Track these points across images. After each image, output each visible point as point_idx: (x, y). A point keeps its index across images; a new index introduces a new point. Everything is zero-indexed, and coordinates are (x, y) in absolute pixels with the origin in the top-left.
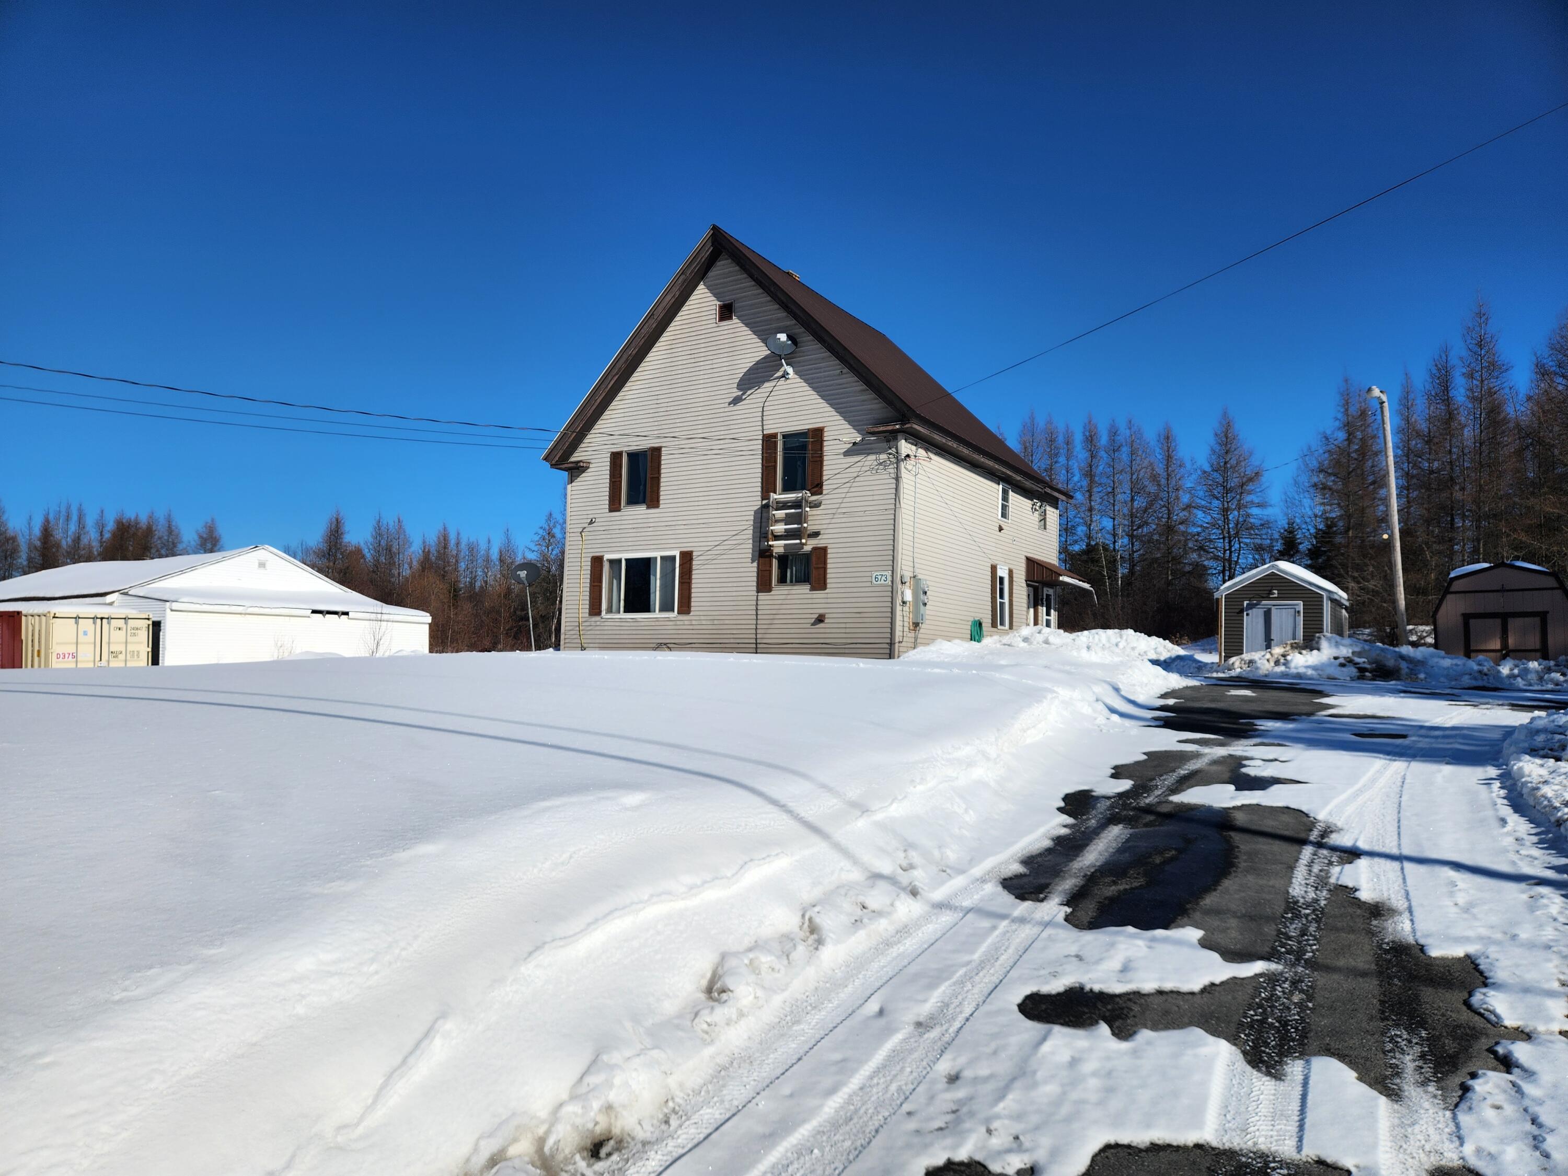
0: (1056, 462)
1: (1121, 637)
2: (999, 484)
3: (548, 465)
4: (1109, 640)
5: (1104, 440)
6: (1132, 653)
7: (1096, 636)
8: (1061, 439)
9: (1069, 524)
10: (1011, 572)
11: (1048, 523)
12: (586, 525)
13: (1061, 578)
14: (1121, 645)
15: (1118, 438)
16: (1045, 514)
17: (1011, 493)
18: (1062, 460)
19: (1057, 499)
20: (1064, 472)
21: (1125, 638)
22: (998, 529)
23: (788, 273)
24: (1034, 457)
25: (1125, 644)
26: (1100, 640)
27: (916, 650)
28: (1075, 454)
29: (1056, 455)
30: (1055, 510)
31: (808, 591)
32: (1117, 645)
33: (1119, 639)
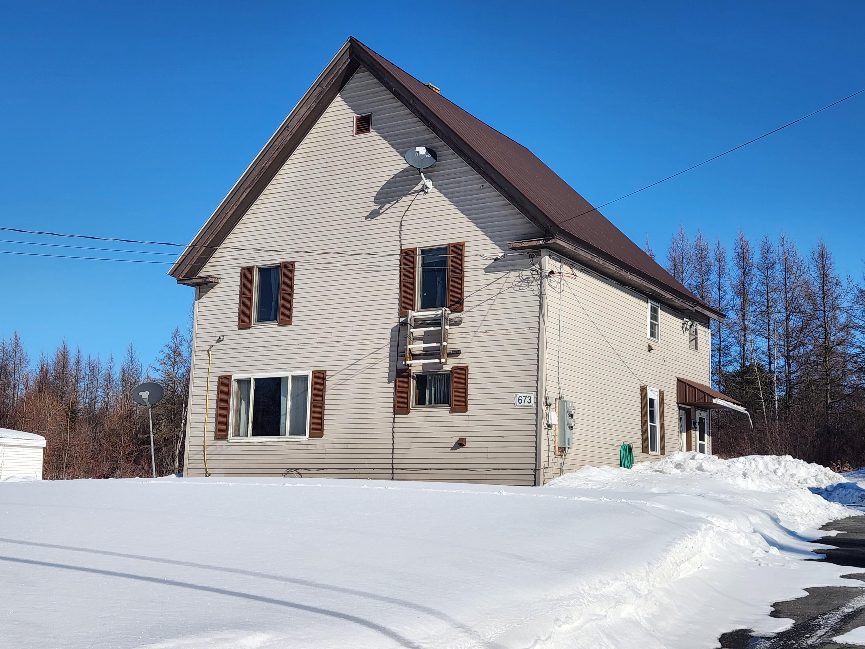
0: (707, 280)
1: (779, 463)
2: (648, 302)
3: (175, 280)
4: (766, 467)
5: (756, 257)
6: (791, 481)
7: (753, 463)
8: (711, 258)
9: (722, 344)
10: (661, 394)
11: (699, 343)
12: (214, 343)
13: (714, 401)
14: (779, 473)
15: (770, 255)
16: (697, 334)
17: (660, 311)
18: (714, 277)
19: (709, 318)
20: (716, 289)
21: (783, 464)
22: (647, 349)
23: (428, 86)
24: (684, 274)
25: (784, 471)
26: (757, 467)
27: (562, 477)
28: (727, 271)
29: (708, 272)
30: (707, 330)
31: (448, 413)
32: (775, 472)
33: (777, 466)
